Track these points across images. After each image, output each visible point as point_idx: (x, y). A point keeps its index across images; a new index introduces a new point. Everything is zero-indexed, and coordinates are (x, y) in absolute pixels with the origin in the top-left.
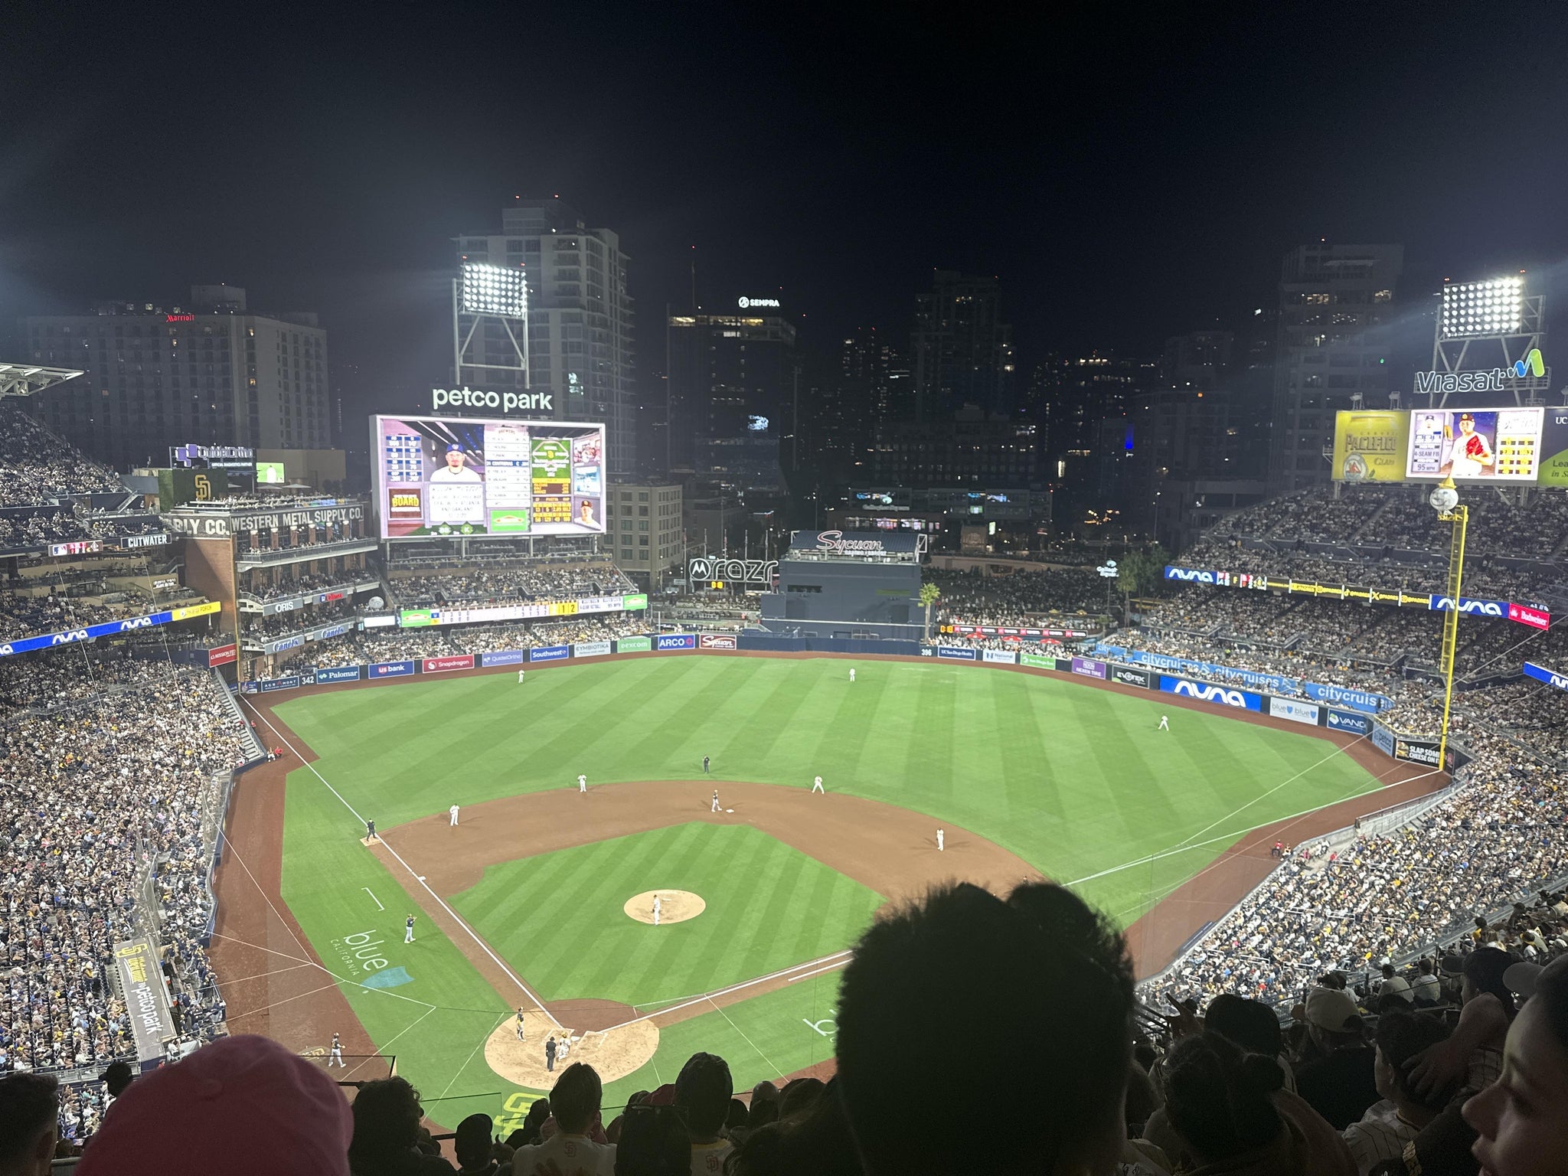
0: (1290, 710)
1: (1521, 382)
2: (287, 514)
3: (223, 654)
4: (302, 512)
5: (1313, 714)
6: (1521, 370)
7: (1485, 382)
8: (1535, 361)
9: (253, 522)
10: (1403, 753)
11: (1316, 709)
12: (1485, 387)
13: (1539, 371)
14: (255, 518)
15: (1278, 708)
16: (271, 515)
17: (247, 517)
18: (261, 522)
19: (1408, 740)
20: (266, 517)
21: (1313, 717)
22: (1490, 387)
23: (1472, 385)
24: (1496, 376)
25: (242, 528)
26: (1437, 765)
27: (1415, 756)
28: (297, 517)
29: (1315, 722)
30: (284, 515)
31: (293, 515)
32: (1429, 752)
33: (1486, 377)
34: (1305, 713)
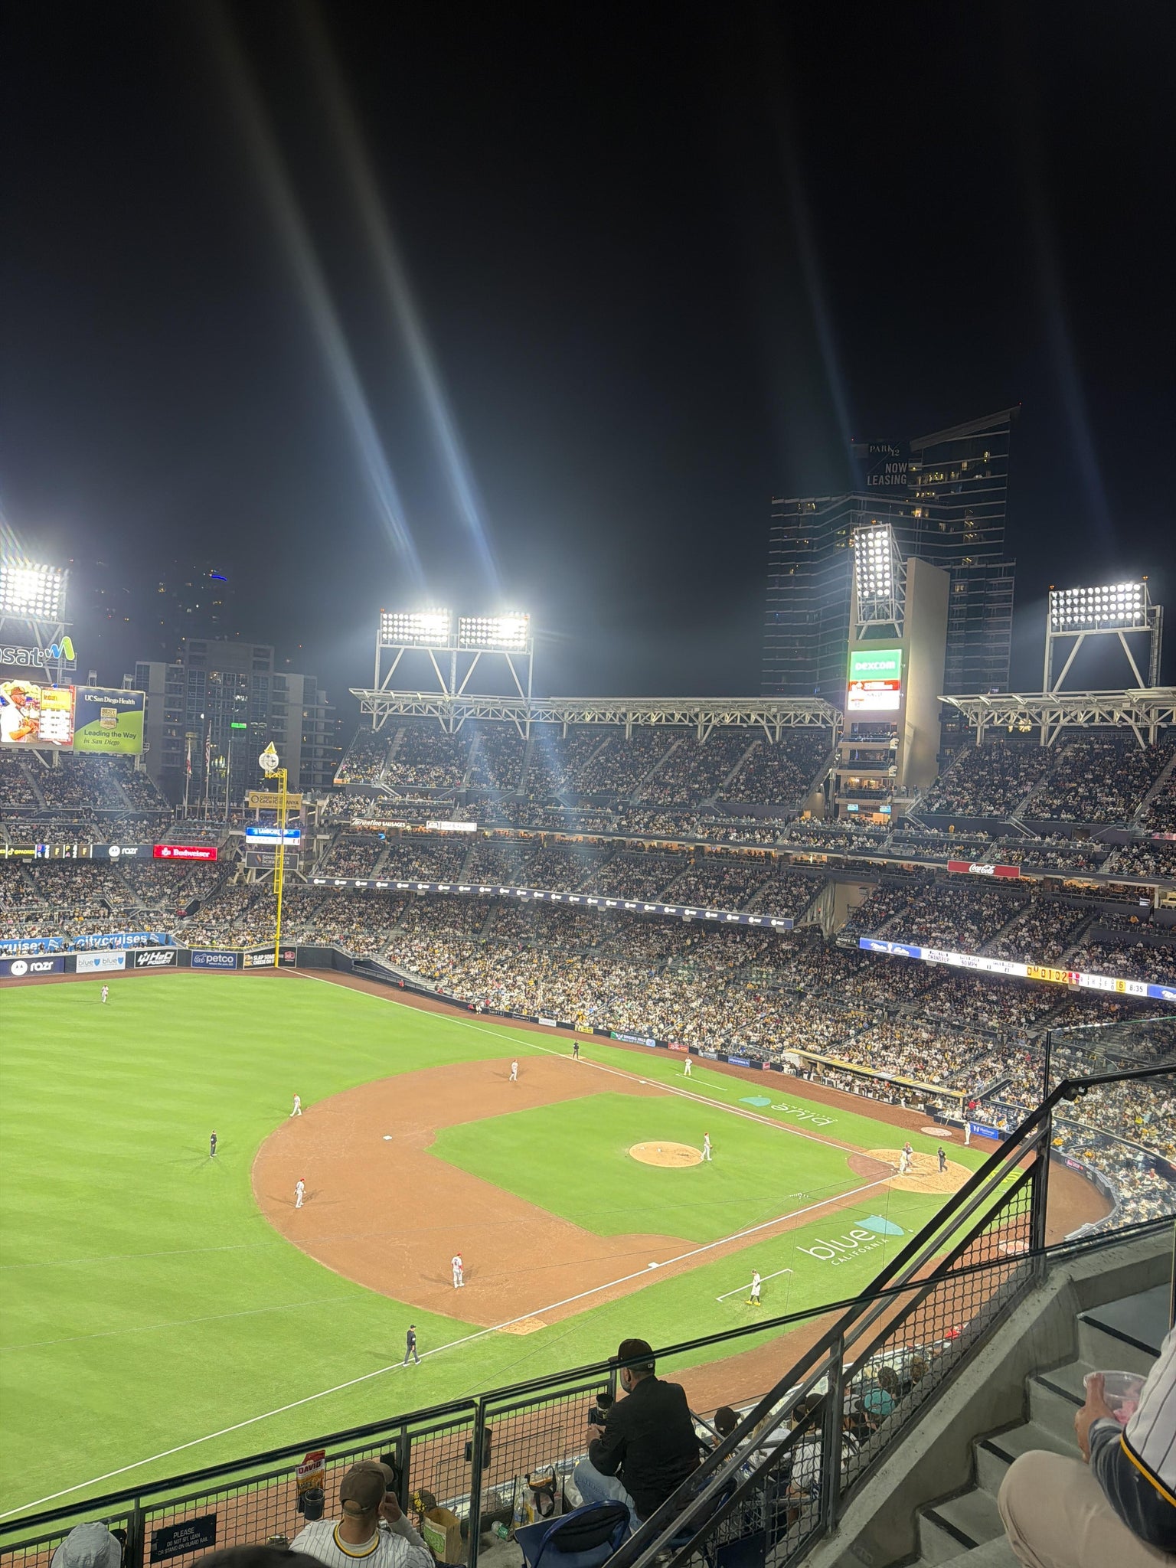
0: (97, 962)
1: (52, 662)
5: (120, 960)
6: (57, 654)
7: (27, 658)
8: (67, 646)
10: (249, 963)
11: (123, 955)
12: (27, 663)
13: (71, 655)
15: (85, 963)
19: (251, 951)
21: (121, 963)
22: (31, 663)
23: (15, 659)
24: (35, 653)
26: (274, 964)
27: (257, 963)
29: (123, 966)
32: (267, 956)
33: (27, 654)
34: (113, 960)
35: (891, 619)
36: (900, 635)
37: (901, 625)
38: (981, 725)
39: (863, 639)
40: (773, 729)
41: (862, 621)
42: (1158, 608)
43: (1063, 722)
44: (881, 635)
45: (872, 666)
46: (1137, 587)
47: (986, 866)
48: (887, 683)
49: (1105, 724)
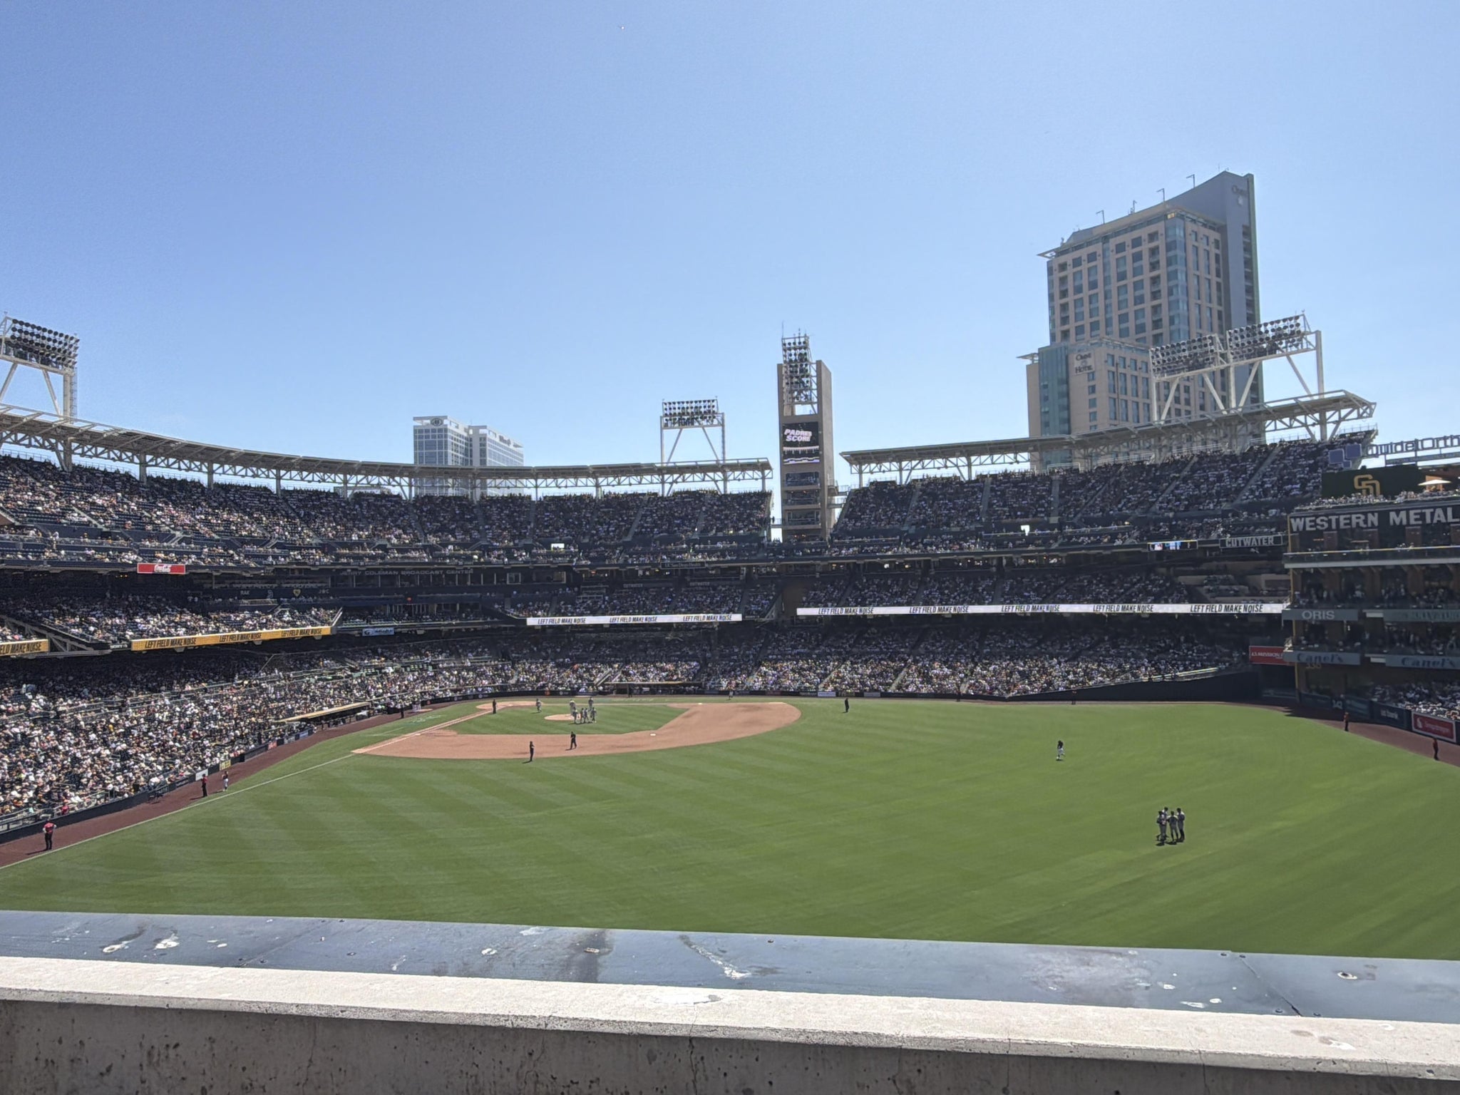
2: (1398, 512)
3: (1271, 655)
4: (1435, 508)
9: (1329, 522)
14: (1333, 518)
16: (1365, 514)
17: (1317, 517)
18: (1342, 522)
20: (1354, 517)
25: (1308, 529)
28: (1423, 516)
30: (1393, 515)
31: (1412, 512)
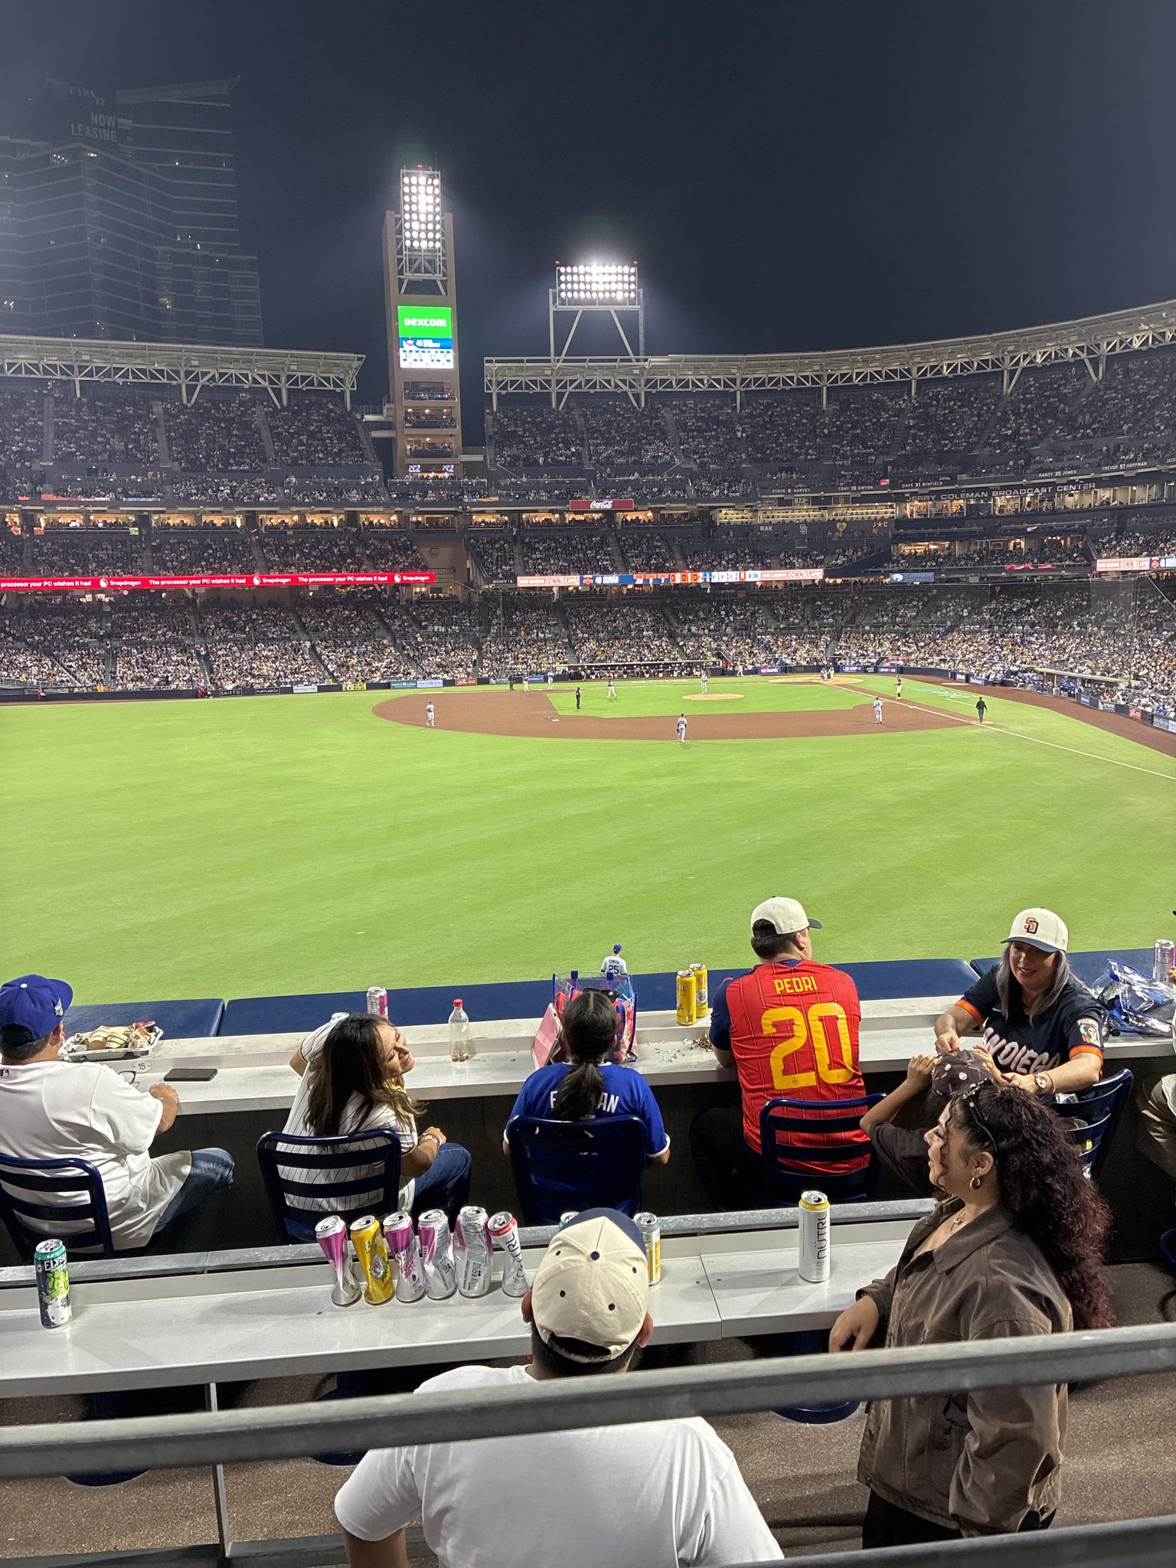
35: (438, 275)
36: (443, 293)
37: (444, 283)
38: (494, 391)
39: (405, 293)
40: (278, 392)
41: (408, 274)
42: (641, 290)
43: (570, 389)
44: (423, 291)
45: (423, 322)
46: (633, 270)
47: (605, 502)
48: (435, 340)
49: (606, 390)
